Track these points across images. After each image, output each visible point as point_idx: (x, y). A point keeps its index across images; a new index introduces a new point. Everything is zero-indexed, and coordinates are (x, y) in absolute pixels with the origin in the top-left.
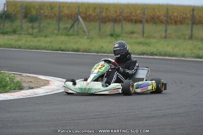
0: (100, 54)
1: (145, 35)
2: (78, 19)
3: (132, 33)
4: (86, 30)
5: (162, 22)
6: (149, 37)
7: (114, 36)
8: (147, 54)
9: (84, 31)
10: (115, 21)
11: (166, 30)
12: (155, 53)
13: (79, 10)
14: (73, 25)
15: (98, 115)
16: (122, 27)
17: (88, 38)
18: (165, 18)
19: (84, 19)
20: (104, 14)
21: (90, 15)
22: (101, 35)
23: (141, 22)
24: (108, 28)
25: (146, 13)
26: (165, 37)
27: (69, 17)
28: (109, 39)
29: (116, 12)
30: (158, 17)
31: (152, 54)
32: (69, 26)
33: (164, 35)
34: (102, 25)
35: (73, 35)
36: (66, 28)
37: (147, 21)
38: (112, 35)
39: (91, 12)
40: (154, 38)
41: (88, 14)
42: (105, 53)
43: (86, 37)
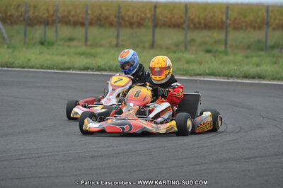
0: (26, 70)
1: (89, 43)
3: (71, 40)
4: (6, 36)
5: (111, 25)
6: (94, 45)
7: (46, 44)
8: (92, 69)
9: (4, 38)
10: (47, 23)
11: (118, 36)
12: (103, 66)
15: (25, 155)
16: (56, 31)
17: (8, 47)
18: (116, 20)
19: (4, 21)
20: (31, 13)
21: (11, 16)
22: (27, 43)
23: (82, 24)
24: (38, 32)
25: (89, 12)
26: (117, 45)
28: (39, 48)
29: (48, 10)
30: (107, 18)
31: (99, 69)
33: (114, 42)
34: (29, 29)
37: (91, 24)
38: (42, 43)
39: (12, 11)
40: (101, 46)
41: (9, 14)
42: (33, 68)
43: (6, 46)
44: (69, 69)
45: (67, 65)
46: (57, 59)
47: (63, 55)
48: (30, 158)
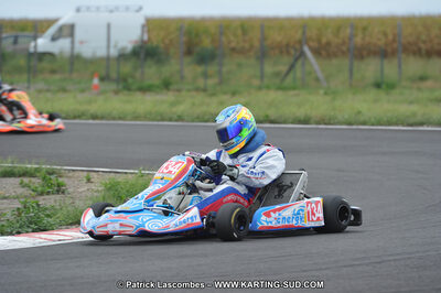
0: (354, 127)
2: (302, 54)
3: (423, 78)
4: (321, 76)
7: (384, 86)
9: (317, 80)
10: (383, 54)
13: (304, 33)
14: (292, 67)
16: (400, 66)
17: (326, 94)
19: (317, 52)
20: (358, 40)
21: (328, 44)
22: (355, 86)
24: (370, 69)
27: (284, 49)
28: (373, 93)
29: (385, 34)
32: (284, 69)
34: (356, 63)
35: (294, 89)
36: (277, 74)
38: (378, 86)
39: (328, 36)
41: (324, 40)
42: (364, 123)
43: (322, 92)
44: (422, 124)
45: (419, 118)
46: (404, 109)
47: (411, 103)
48: (367, 265)
